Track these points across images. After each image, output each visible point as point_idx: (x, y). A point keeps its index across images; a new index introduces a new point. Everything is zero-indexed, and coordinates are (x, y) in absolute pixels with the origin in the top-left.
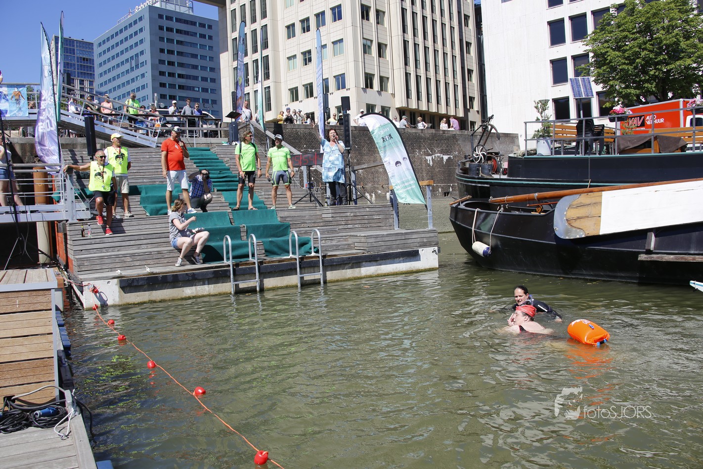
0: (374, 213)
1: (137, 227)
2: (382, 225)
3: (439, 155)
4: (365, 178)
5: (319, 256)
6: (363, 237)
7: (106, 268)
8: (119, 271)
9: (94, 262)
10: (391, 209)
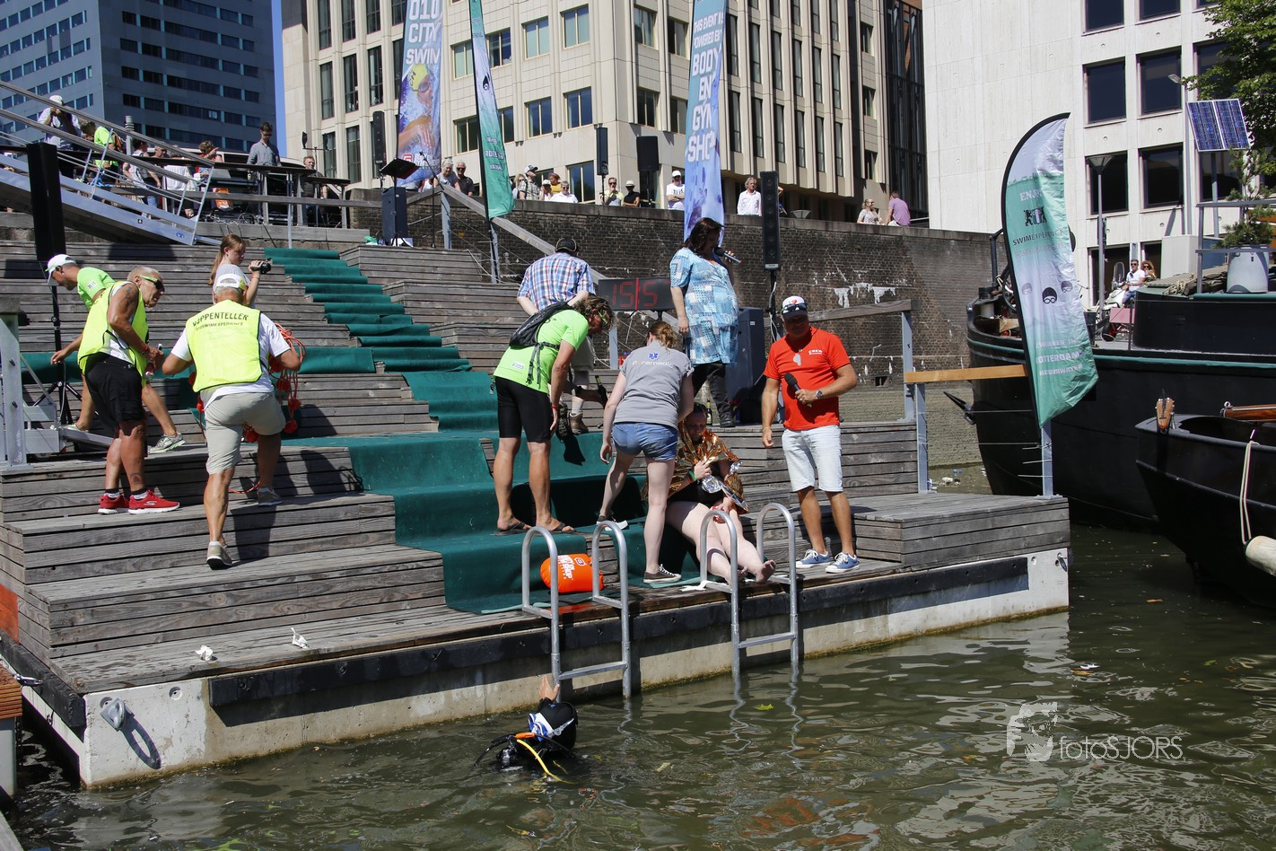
0: (870, 448)
2: (888, 480)
5: (789, 585)
6: (889, 524)
7: (149, 630)
8: (206, 651)
9: (110, 612)
10: (911, 435)
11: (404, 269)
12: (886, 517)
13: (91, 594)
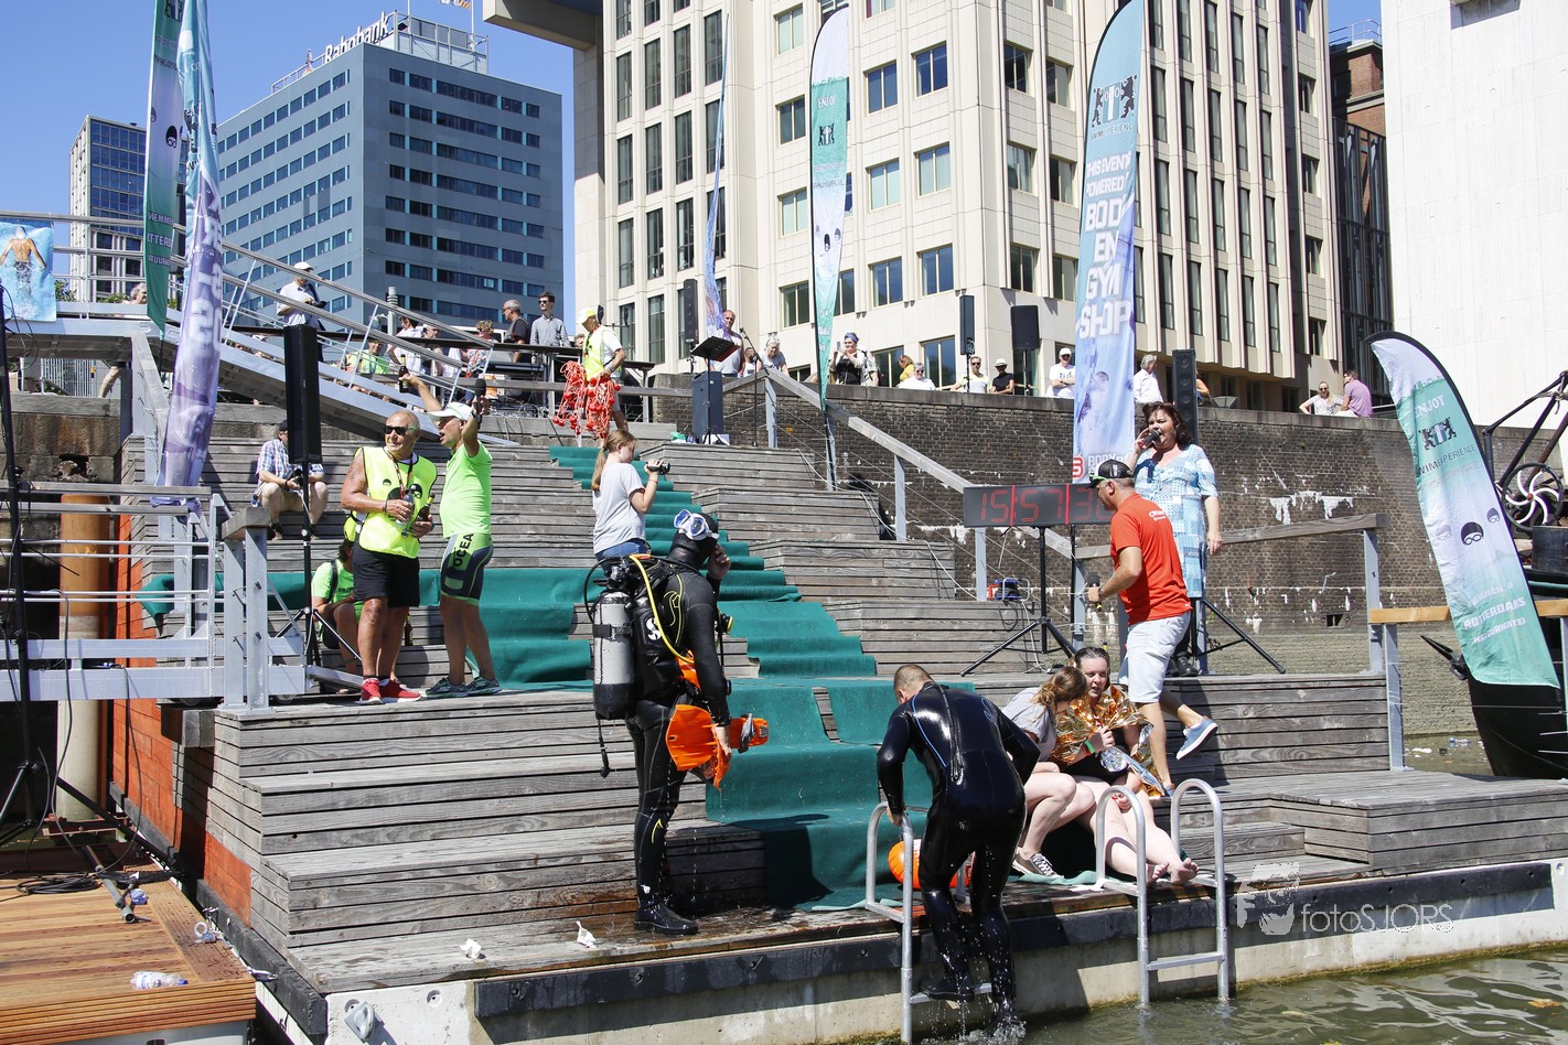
0: (1324, 708)
2: (1347, 752)
3: (1310, 493)
5: (1215, 889)
6: (1349, 811)
7: (404, 918)
8: (472, 947)
9: (360, 893)
10: (1379, 693)
11: (718, 472)
12: (1346, 801)
13: (338, 870)
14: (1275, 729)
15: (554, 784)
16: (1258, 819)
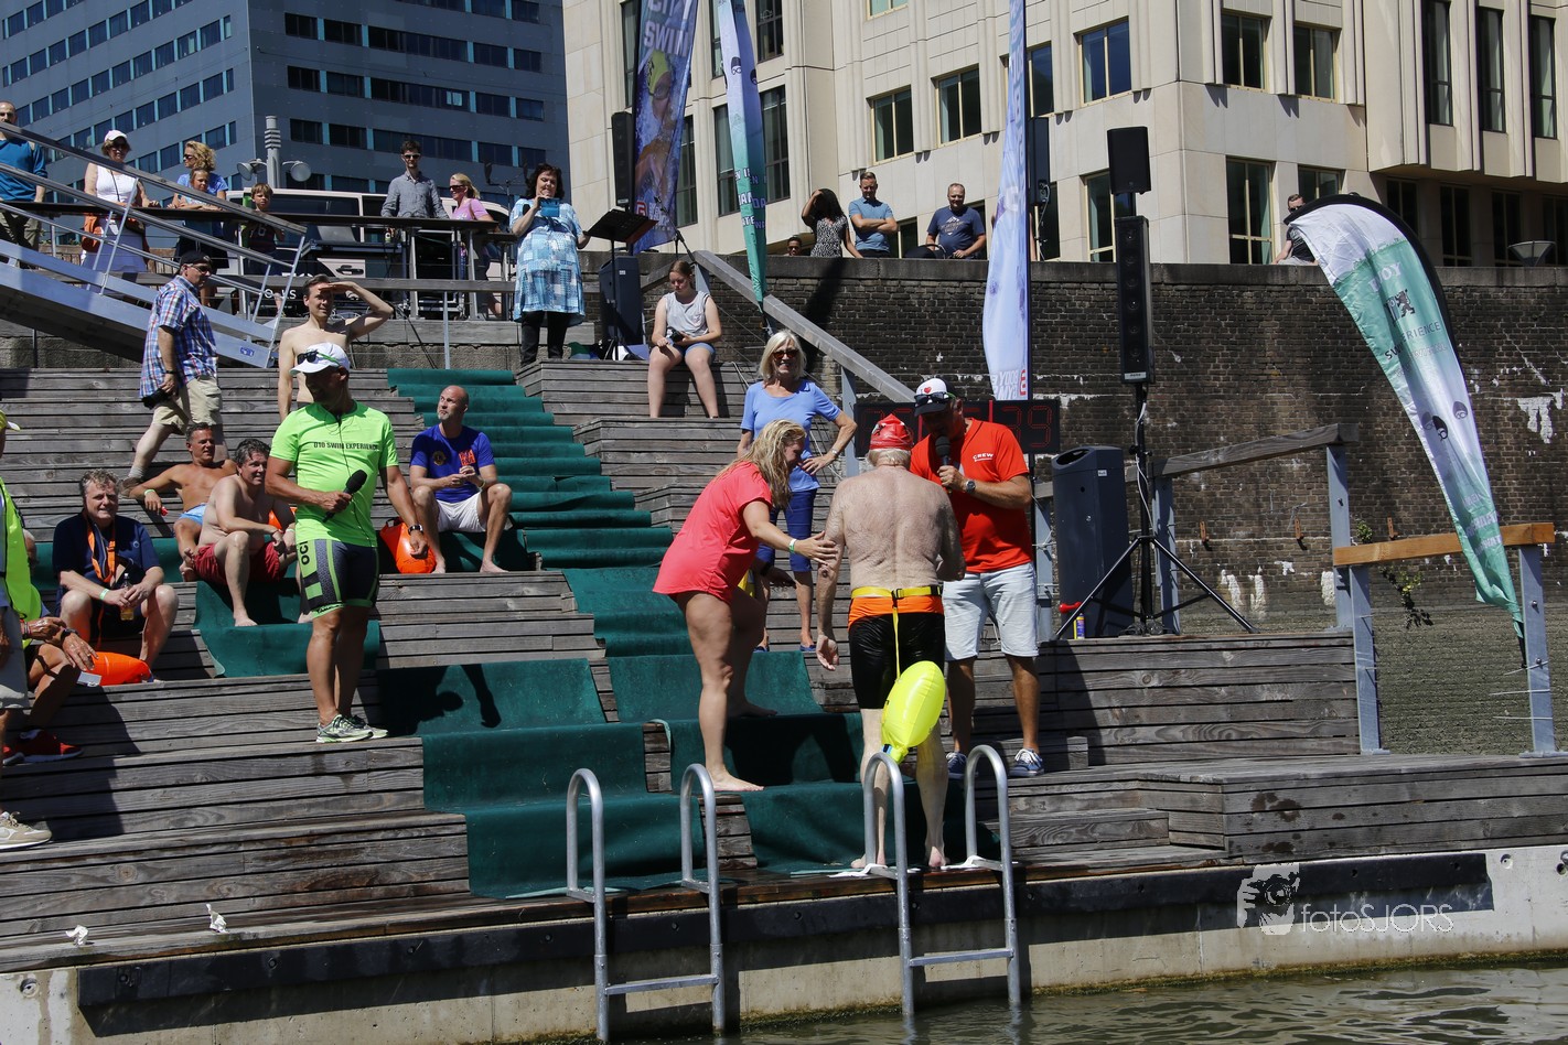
0: (1261, 675)
1: (177, 727)
2: (1298, 731)
4: (1217, 505)
5: (999, 875)
6: (1207, 788)
10: (1344, 655)
12: (1204, 775)
14: (1189, 700)
15: (234, 771)
16: (1121, 804)
